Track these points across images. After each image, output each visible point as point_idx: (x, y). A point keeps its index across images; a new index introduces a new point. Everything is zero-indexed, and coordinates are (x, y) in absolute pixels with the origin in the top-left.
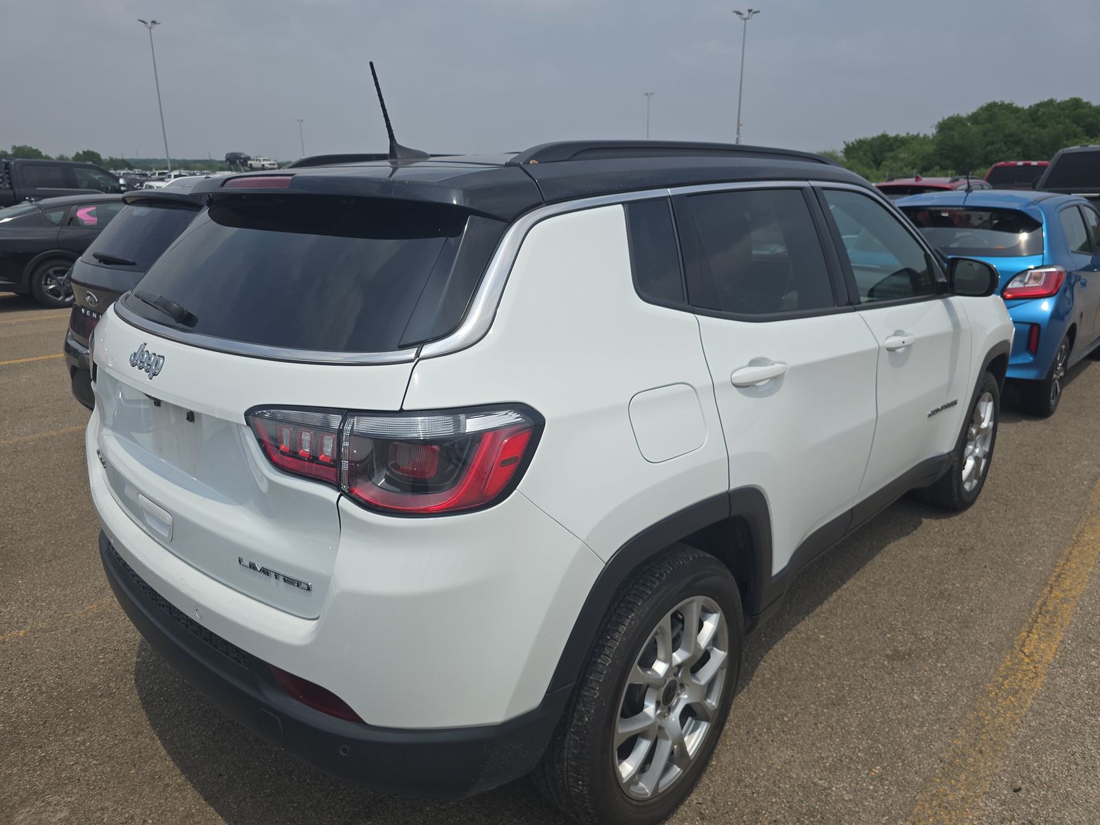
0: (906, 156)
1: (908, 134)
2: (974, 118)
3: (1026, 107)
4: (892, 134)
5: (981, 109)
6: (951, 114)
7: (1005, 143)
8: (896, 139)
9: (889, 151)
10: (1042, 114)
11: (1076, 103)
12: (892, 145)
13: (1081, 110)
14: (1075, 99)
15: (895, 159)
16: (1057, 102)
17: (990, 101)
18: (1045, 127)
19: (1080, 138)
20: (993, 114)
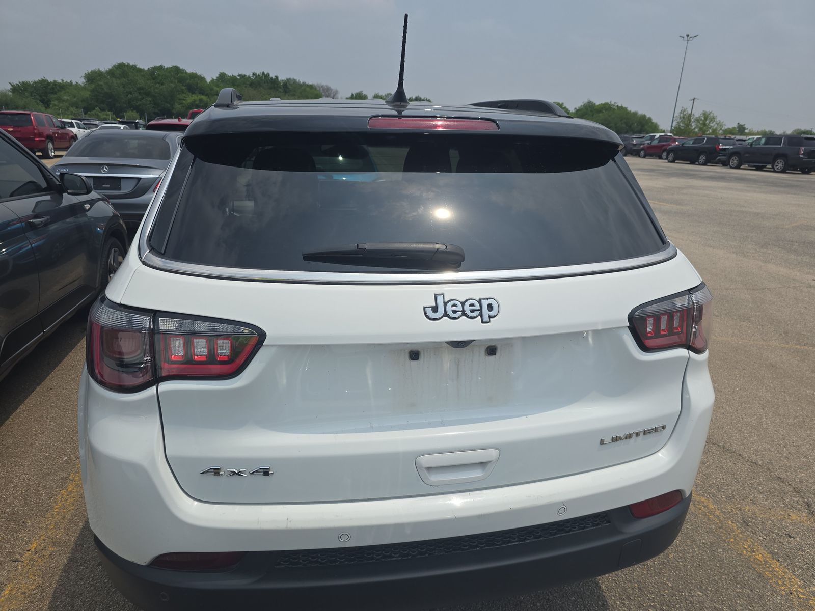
0: (69, 98)
1: (63, 81)
2: (111, 72)
3: (146, 69)
4: (50, 80)
5: (114, 66)
6: (93, 69)
7: (140, 93)
8: (55, 83)
9: (52, 93)
10: (157, 74)
11: (176, 70)
12: (53, 88)
13: (181, 75)
14: (175, 66)
15: (60, 100)
16: (166, 67)
17: (120, 61)
18: (162, 84)
19: (185, 93)
20: (123, 71)
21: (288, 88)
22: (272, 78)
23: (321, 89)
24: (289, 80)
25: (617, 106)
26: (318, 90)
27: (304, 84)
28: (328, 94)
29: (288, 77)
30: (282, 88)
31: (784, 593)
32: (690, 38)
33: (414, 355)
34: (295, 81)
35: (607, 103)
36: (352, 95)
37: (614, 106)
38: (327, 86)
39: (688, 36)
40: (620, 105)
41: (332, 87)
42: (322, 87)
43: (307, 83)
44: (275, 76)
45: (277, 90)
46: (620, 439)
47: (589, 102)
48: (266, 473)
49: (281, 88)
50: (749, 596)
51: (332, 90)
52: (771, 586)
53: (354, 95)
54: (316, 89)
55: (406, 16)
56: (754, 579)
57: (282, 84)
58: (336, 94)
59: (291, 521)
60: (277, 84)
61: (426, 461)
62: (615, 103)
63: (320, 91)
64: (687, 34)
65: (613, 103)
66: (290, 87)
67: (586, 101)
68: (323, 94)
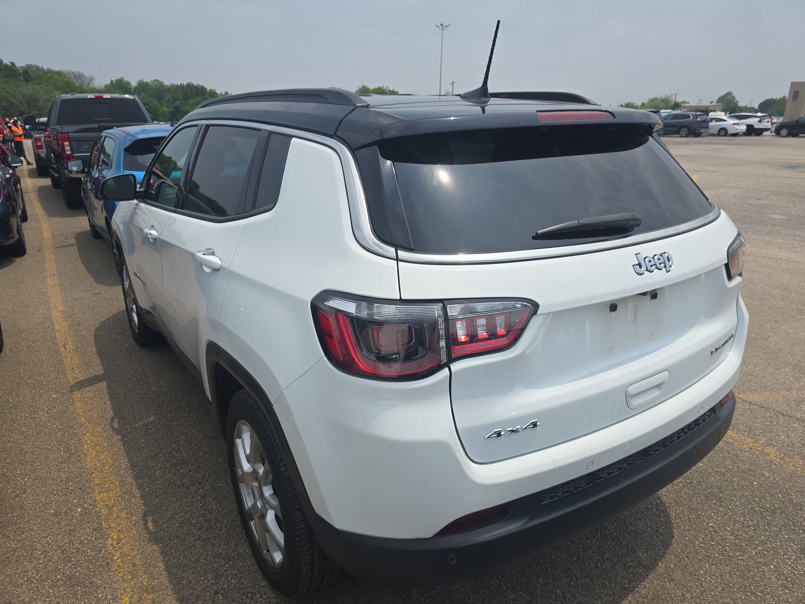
21: (31, 77)
22: (6, 65)
23: (72, 76)
24: (29, 66)
25: (389, 90)
26: (67, 77)
27: (49, 71)
28: (82, 81)
29: (28, 63)
30: (22, 75)
31: (747, 449)
32: (444, 27)
33: (613, 307)
34: (37, 68)
35: (381, 88)
36: (112, 82)
37: (386, 90)
38: (78, 72)
39: (442, 25)
40: (391, 90)
41: (85, 74)
42: (72, 73)
43: (53, 69)
44: (11, 63)
45: (16, 78)
46: (718, 348)
47: (364, 87)
48: (535, 425)
49: (20, 76)
50: (730, 458)
51: (85, 77)
52: (737, 446)
53: (114, 82)
54: (65, 76)
55: (499, 22)
56: (725, 446)
57: (21, 71)
58: (90, 81)
59: (556, 461)
60: (15, 72)
61: (632, 389)
62: (387, 87)
63: (70, 78)
64: (442, 23)
65: (385, 87)
66: (32, 75)
67: (361, 86)
68: (75, 81)
